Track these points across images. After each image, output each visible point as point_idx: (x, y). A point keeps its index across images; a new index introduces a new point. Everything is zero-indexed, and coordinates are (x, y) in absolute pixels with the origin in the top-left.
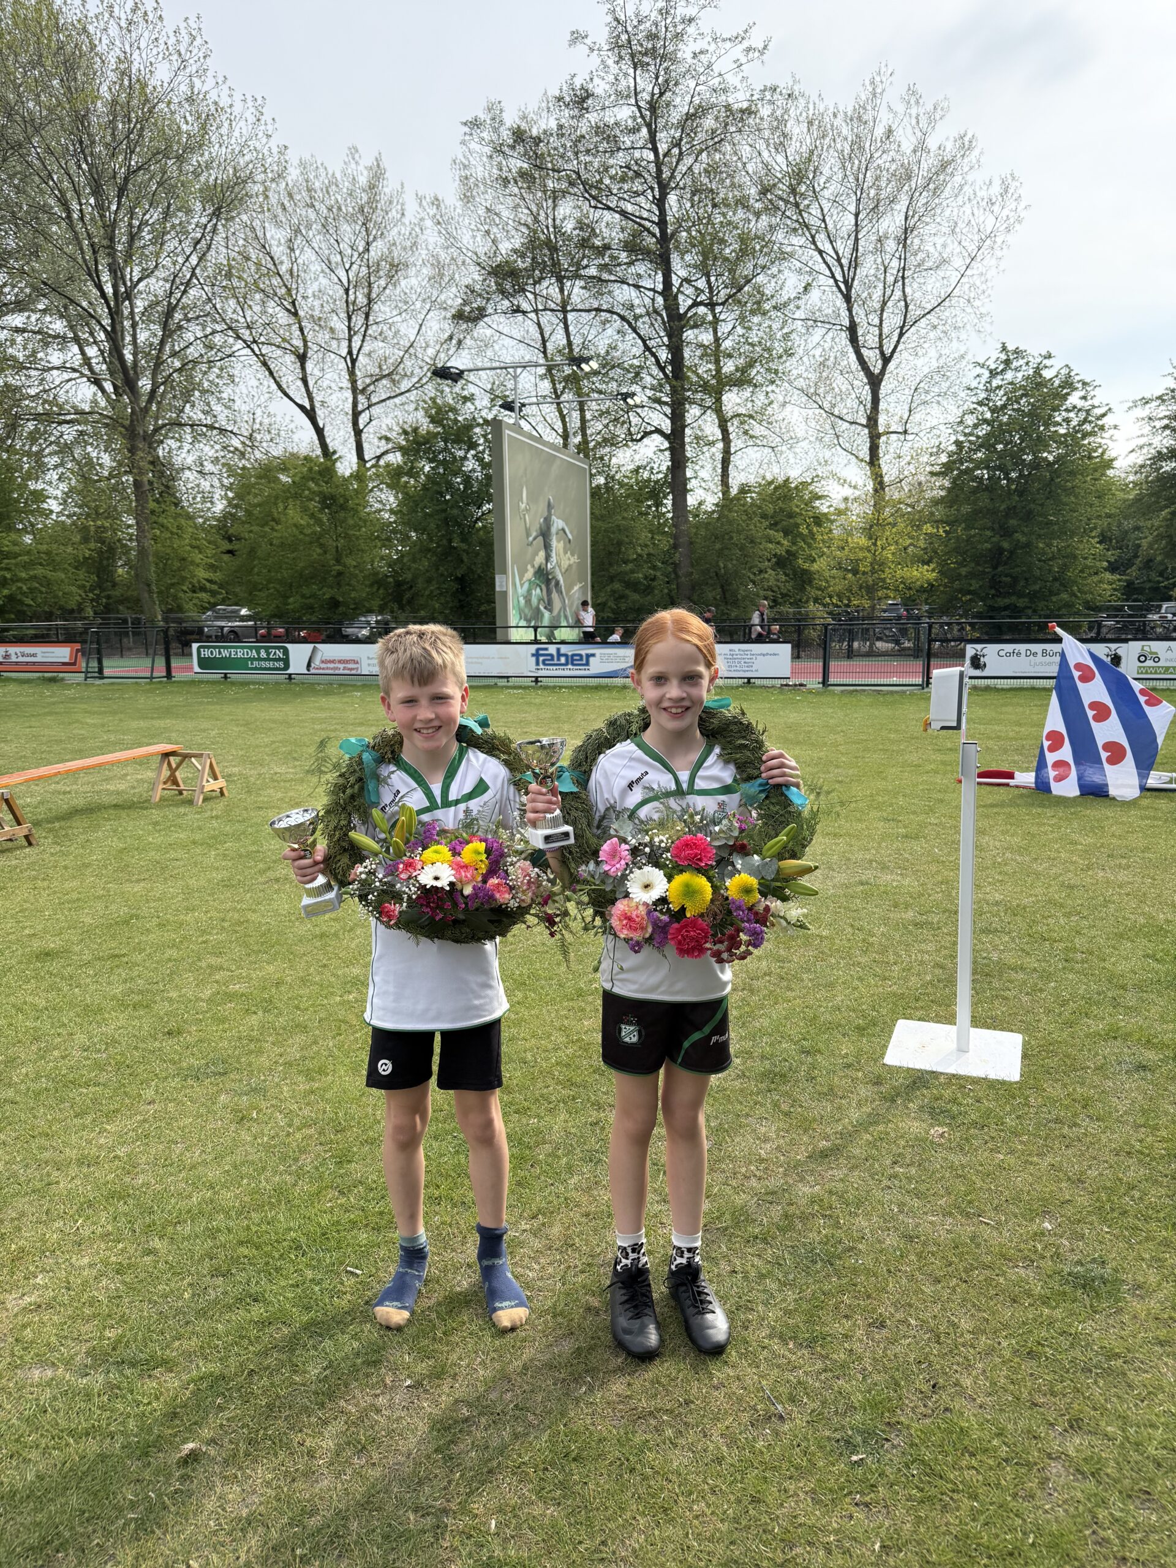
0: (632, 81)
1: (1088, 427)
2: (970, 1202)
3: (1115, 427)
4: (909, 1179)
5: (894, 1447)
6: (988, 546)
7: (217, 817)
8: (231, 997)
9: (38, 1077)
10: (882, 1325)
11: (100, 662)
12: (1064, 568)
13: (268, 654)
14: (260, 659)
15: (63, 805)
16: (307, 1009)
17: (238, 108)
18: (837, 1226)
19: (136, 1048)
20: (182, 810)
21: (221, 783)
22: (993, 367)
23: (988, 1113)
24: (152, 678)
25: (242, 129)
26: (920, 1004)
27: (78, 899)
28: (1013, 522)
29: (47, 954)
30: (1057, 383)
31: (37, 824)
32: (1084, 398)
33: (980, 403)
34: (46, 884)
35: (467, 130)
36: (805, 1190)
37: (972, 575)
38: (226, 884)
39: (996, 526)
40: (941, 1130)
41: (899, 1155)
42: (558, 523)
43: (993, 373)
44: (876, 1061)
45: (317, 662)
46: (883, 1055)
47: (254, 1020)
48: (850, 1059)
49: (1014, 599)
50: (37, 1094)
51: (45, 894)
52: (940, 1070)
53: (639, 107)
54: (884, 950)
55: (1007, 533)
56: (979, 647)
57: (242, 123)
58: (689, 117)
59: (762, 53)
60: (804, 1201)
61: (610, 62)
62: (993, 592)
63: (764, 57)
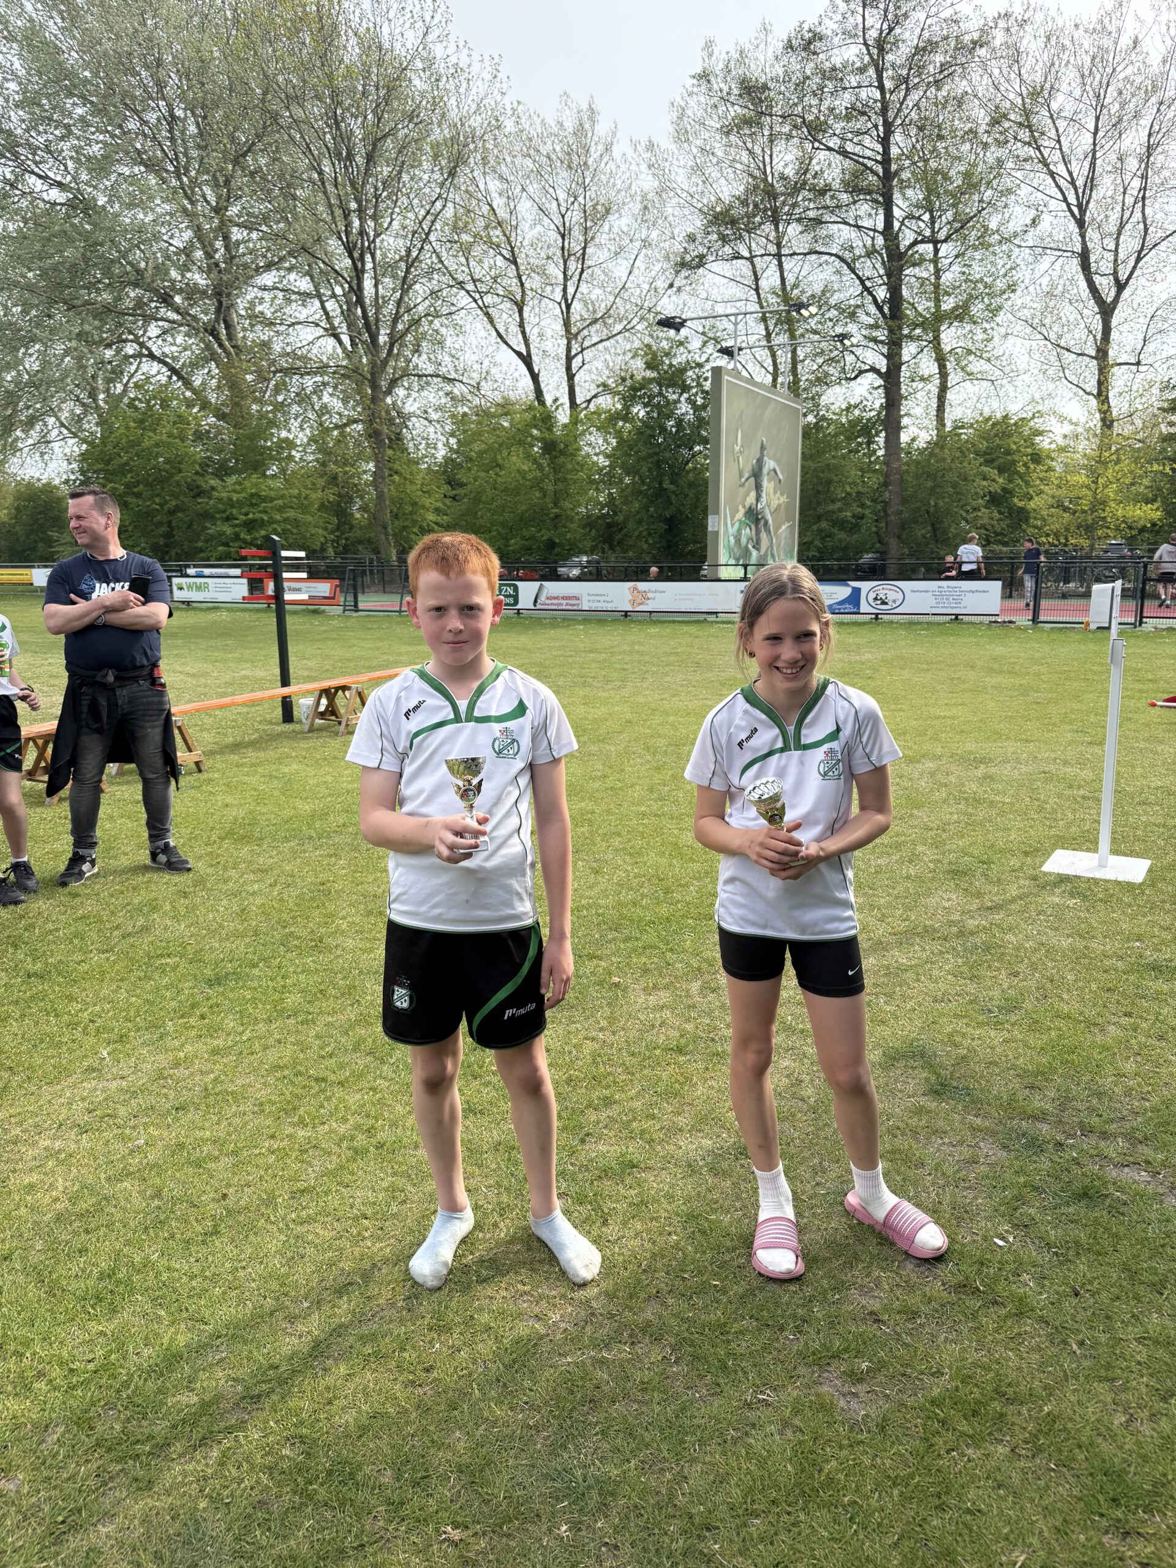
0: (860, 19)
2: (1087, 933)
4: (1047, 921)
11: (356, 598)
17: (475, 70)
18: (994, 937)
25: (479, 88)
35: (695, 81)
36: (975, 922)
40: (1075, 901)
41: (1043, 911)
42: (770, 464)
44: (1035, 869)
45: (543, 598)
46: (1041, 866)
48: (1016, 867)
52: (1082, 875)
53: (865, 44)
57: (479, 83)
58: (918, 50)
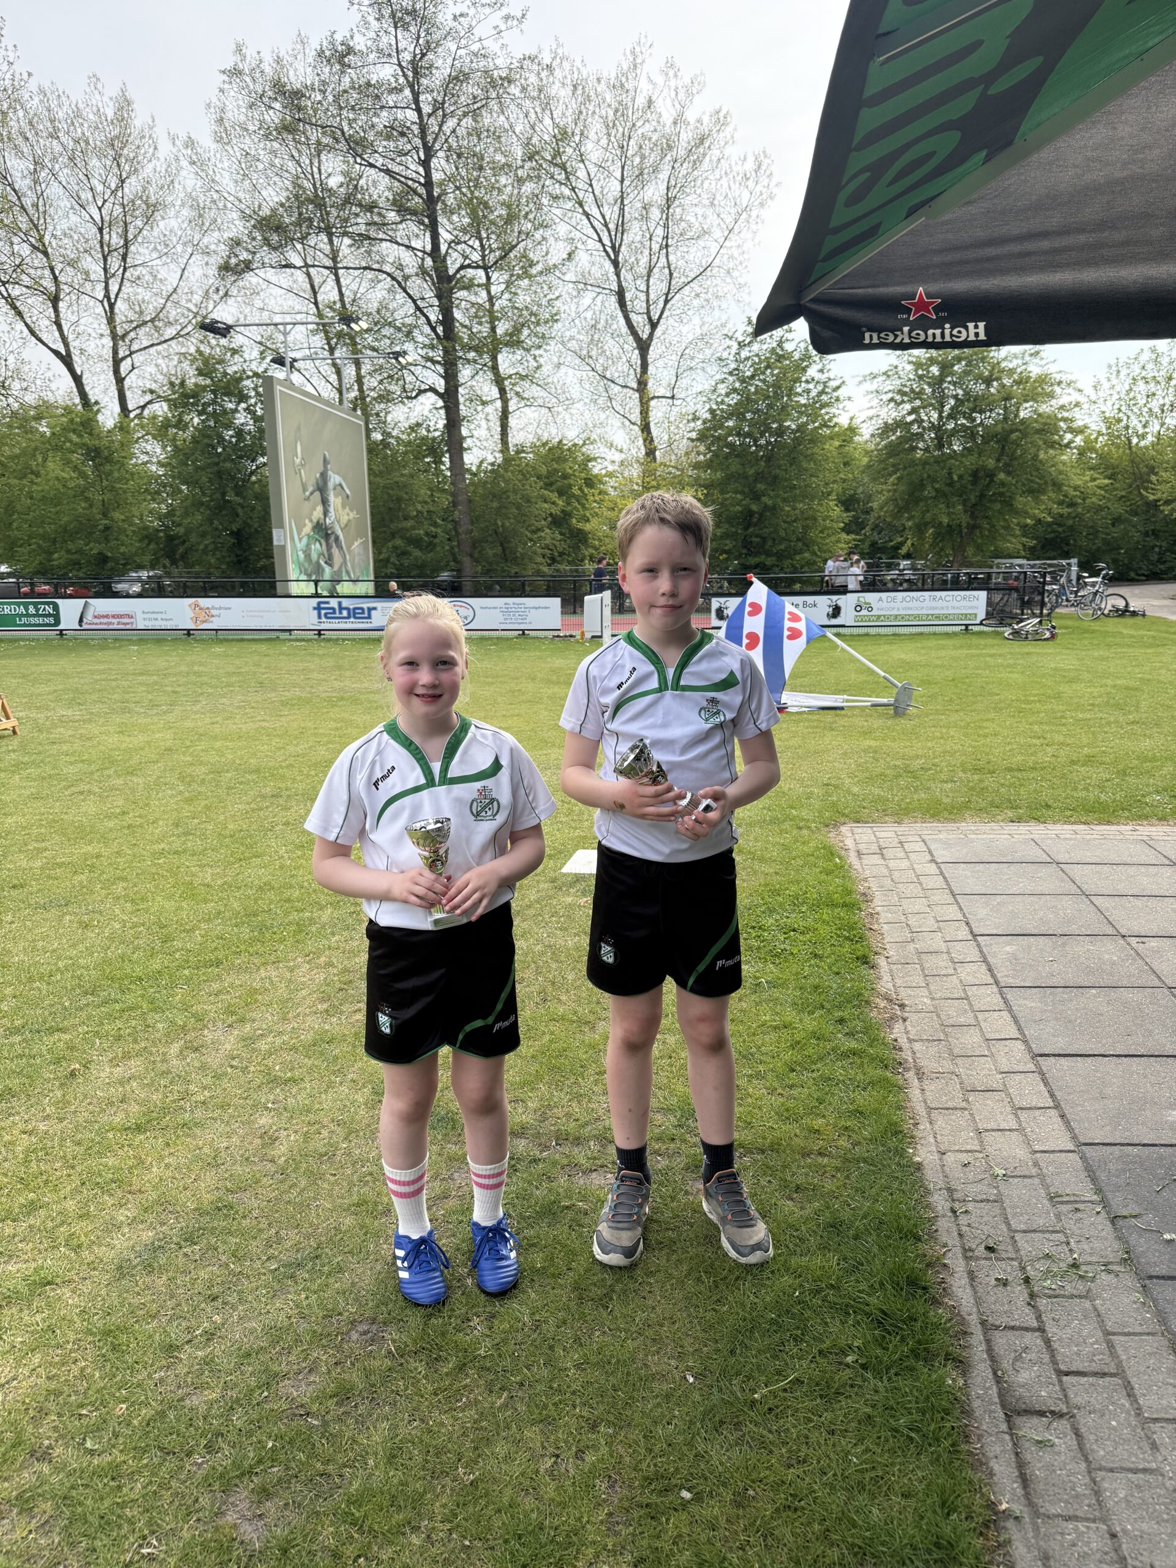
0: (393, 39)
1: (824, 398)
3: (849, 399)
6: (739, 508)
8: (59, 865)
12: (806, 528)
21: (14, 721)
22: (741, 339)
28: (760, 486)
30: (797, 356)
32: (821, 371)
33: (731, 374)
35: (226, 78)
37: (726, 536)
39: (746, 490)
42: (334, 479)
43: (741, 345)
44: (555, 872)
45: (89, 617)
46: (562, 869)
49: (763, 557)
53: (400, 65)
55: (756, 497)
56: (722, 600)
58: (451, 79)
59: (521, 22)
61: (371, 19)
62: (745, 551)
63: (523, 26)
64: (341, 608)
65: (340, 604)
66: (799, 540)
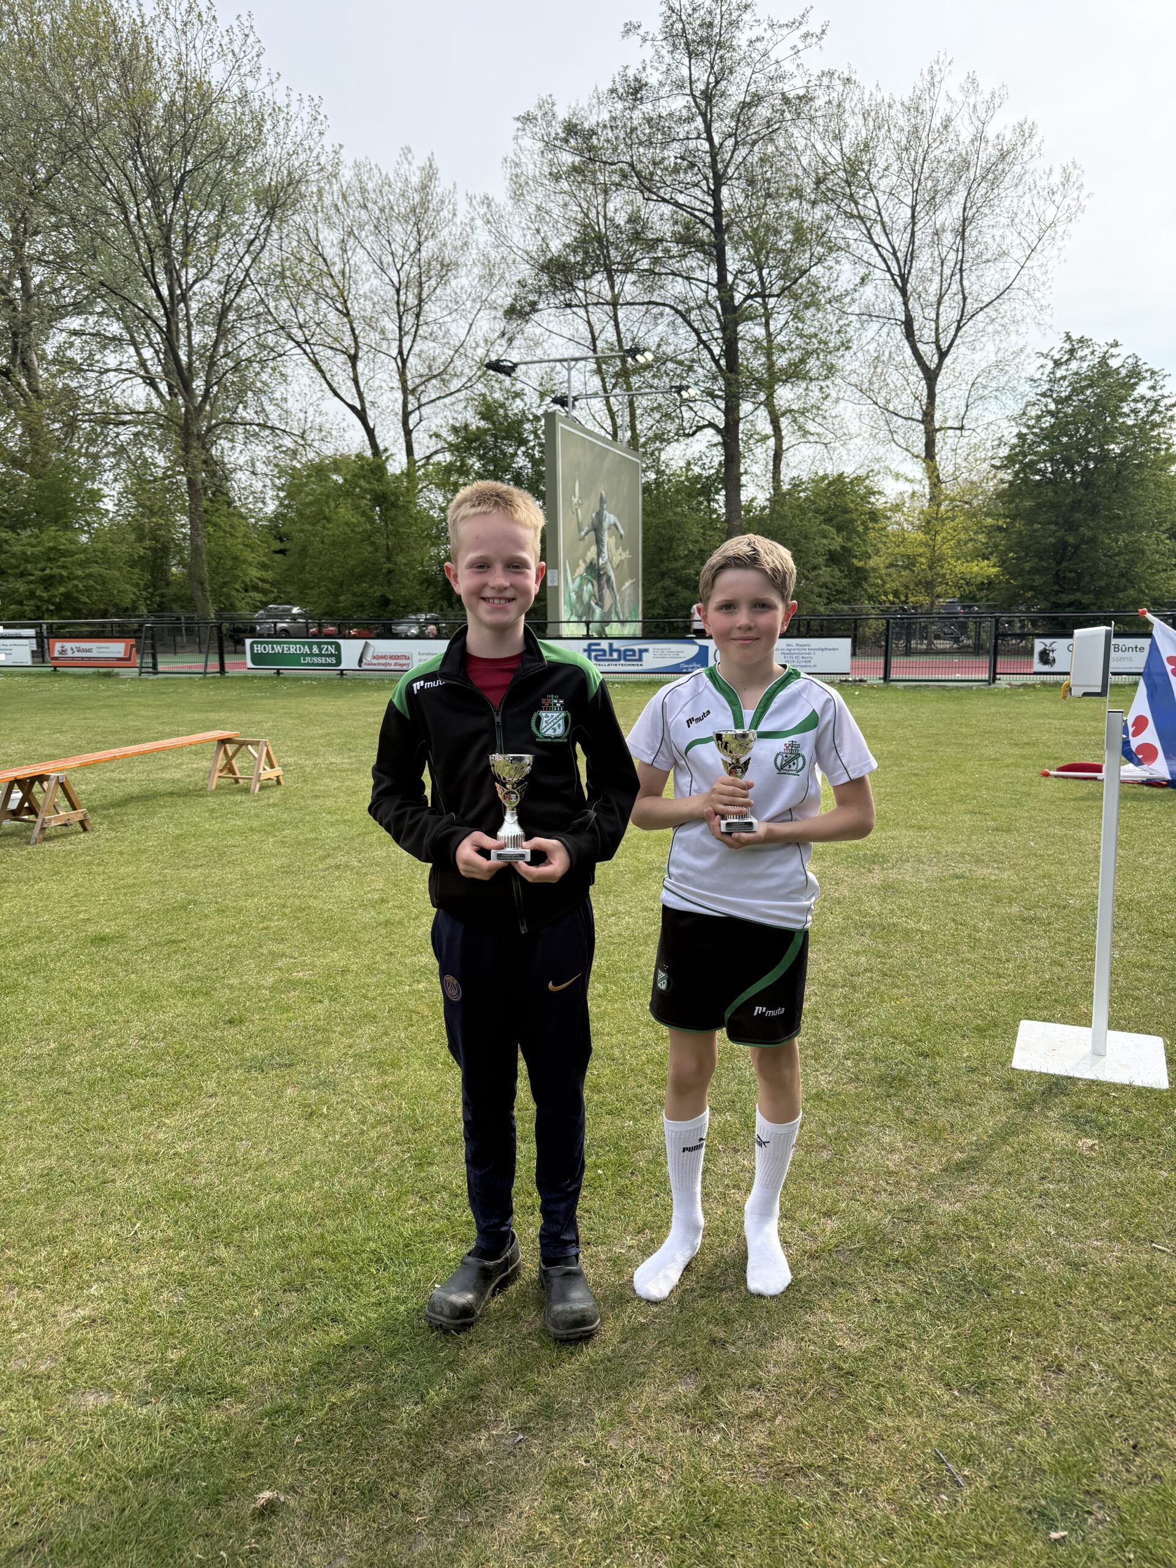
0: (685, 72)
1: (1156, 418)
2: (1138, 1226)
4: (1064, 1197)
5: (1099, 1522)
6: (1052, 540)
7: (274, 805)
8: (294, 984)
9: (92, 1066)
10: (1060, 1370)
11: (154, 658)
12: (1131, 563)
13: (320, 650)
14: (312, 655)
15: (118, 792)
16: (374, 999)
17: (293, 109)
18: (987, 1248)
19: (196, 1037)
20: (238, 798)
21: (278, 771)
22: (1057, 357)
23: (1140, 1124)
24: (205, 673)
25: (298, 128)
26: (1042, 1004)
27: (134, 885)
28: (1078, 516)
29: (103, 939)
30: (1123, 372)
31: (92, 810)
32: (1153, 388)
33: (1044, 395)
34: (101, 868)
35: (519, 125)
36: (946, 1208)
37: (1035, 570)
38: (286, 870)
39: (1061, 520)
40: (1090, 1142)
41: (1047, 1169)
42: (610, 518)
43: (1057, 364)
44: (1003, 1065)
45: (368, 658)
46: (1010, 1059)
47: (319, 1009)
48: (974, 1063)
49: (1078, 595)
50: (92, 1085)
51: (99, 879)
52: (1077, 1075)
53: (694, 97)
54: (994, 946)
55: (1071, 527)
56: (1048, 641)
58: (744, 105)
59: (820, 39)
60: (945, 1220)
61: (664, 52)
62: (1057, 588)
63: (822, 42)
64: (612, 650)
65: (611, 645)
66: (1122, 575)
